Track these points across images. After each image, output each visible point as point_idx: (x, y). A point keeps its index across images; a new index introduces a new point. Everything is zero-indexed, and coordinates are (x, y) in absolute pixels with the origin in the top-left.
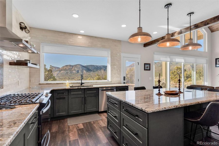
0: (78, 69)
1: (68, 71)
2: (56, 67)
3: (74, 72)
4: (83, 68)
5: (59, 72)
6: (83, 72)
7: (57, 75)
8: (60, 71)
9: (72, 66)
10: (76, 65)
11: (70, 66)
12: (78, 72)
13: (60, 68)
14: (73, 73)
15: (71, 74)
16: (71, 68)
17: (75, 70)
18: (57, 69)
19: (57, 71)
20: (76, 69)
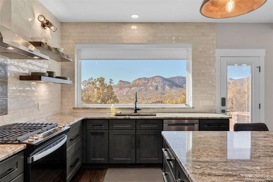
0: (156, 84)
1: (142, 87)
2: (125, 82)
3: (151, 88)
4: (165, 82)
5: (129, 89)
6: (164, 89)
7: (127, 93)
8: (131, 88)
9: (148, 79)
10: (154, 77)
11: (145, 79)
12: (157, 88)
13: (130, 83)
14: (150, 90)
15: (146, 91)
16: (147, 82)
17: (152, 86)
18: (126, 84)
19: (127, 87)
20: (154, 84)
